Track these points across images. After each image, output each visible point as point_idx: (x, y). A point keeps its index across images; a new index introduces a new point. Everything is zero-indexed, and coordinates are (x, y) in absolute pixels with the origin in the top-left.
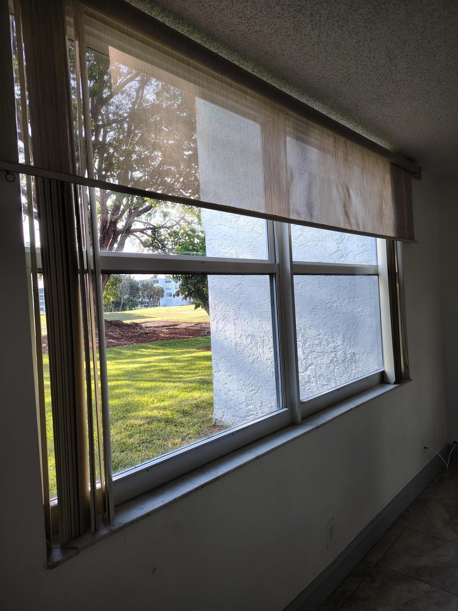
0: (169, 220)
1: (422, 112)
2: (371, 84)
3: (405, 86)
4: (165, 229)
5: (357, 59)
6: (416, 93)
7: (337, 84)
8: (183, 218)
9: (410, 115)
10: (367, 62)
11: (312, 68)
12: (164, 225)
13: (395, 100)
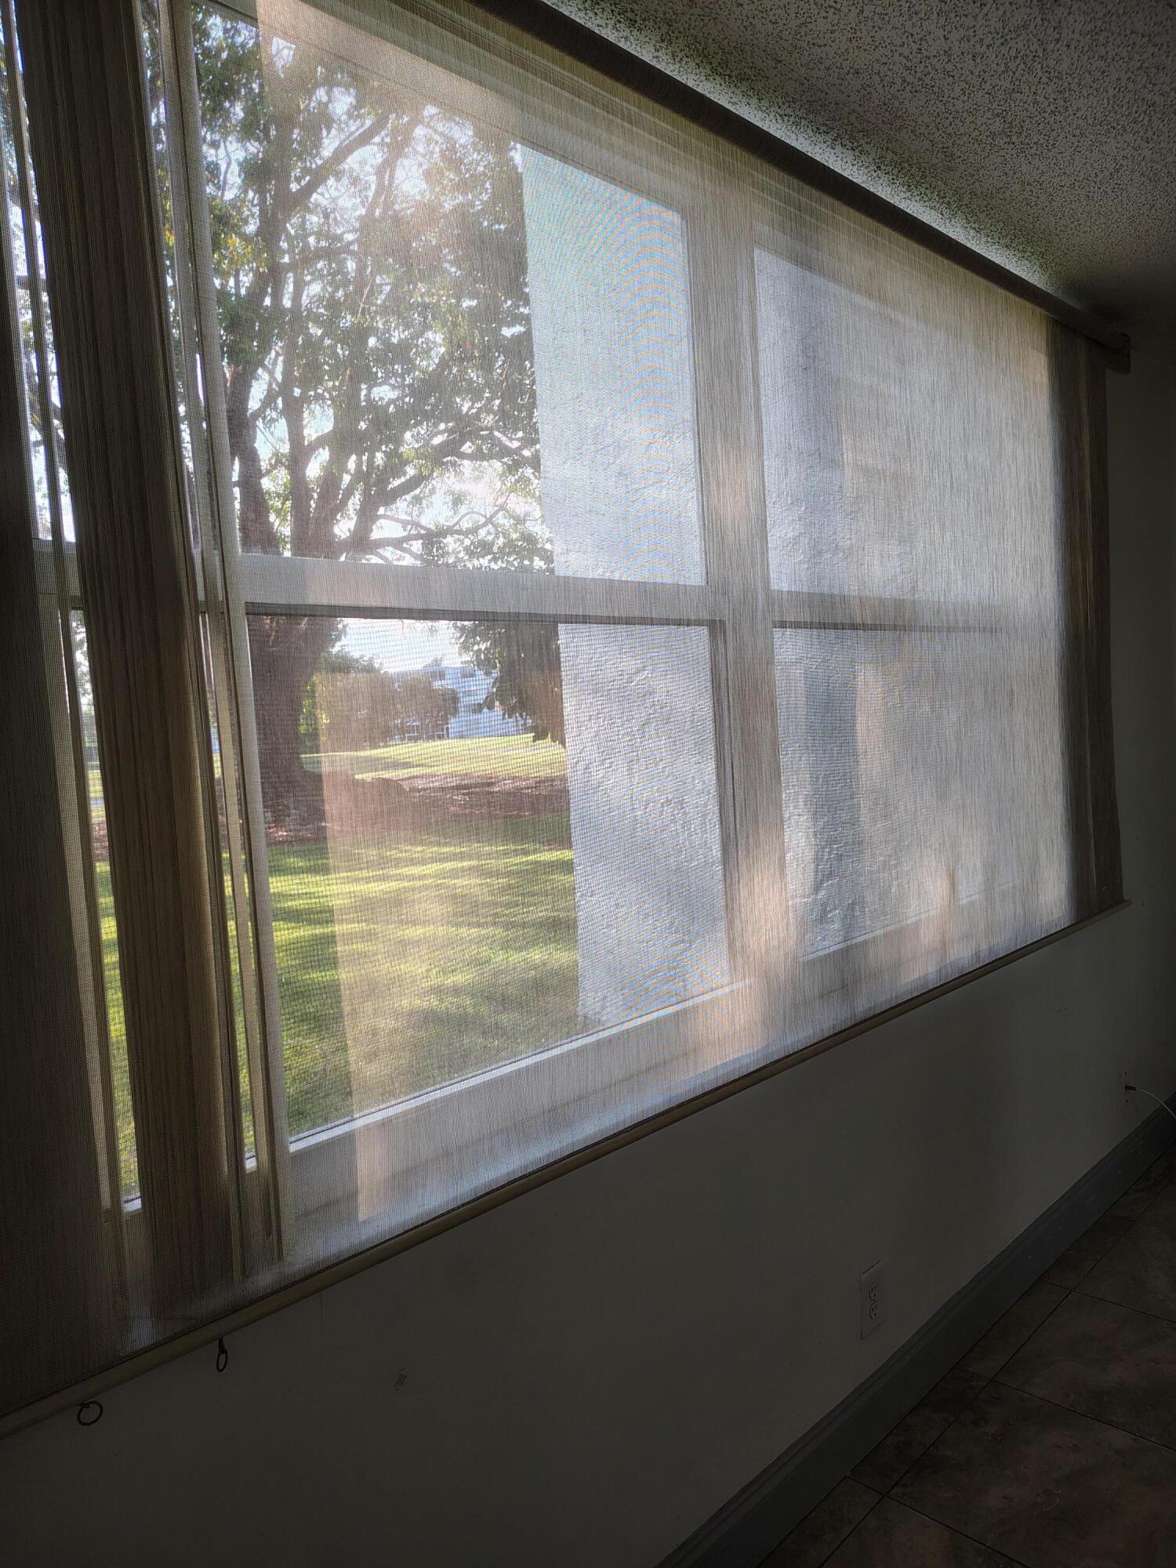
0: (467, 514)
1: (1133, 171)
2: (987, 87)
3: (1084, 90)
4: (456, 536)
5: (947, 9)
6: (1116, 113)
7: (892, 91)
8: (502, 508)
9: (1098, 179)
10: (975, 17)
11: (821, 43)
12: (455, 525)
13: (1054, 134)
